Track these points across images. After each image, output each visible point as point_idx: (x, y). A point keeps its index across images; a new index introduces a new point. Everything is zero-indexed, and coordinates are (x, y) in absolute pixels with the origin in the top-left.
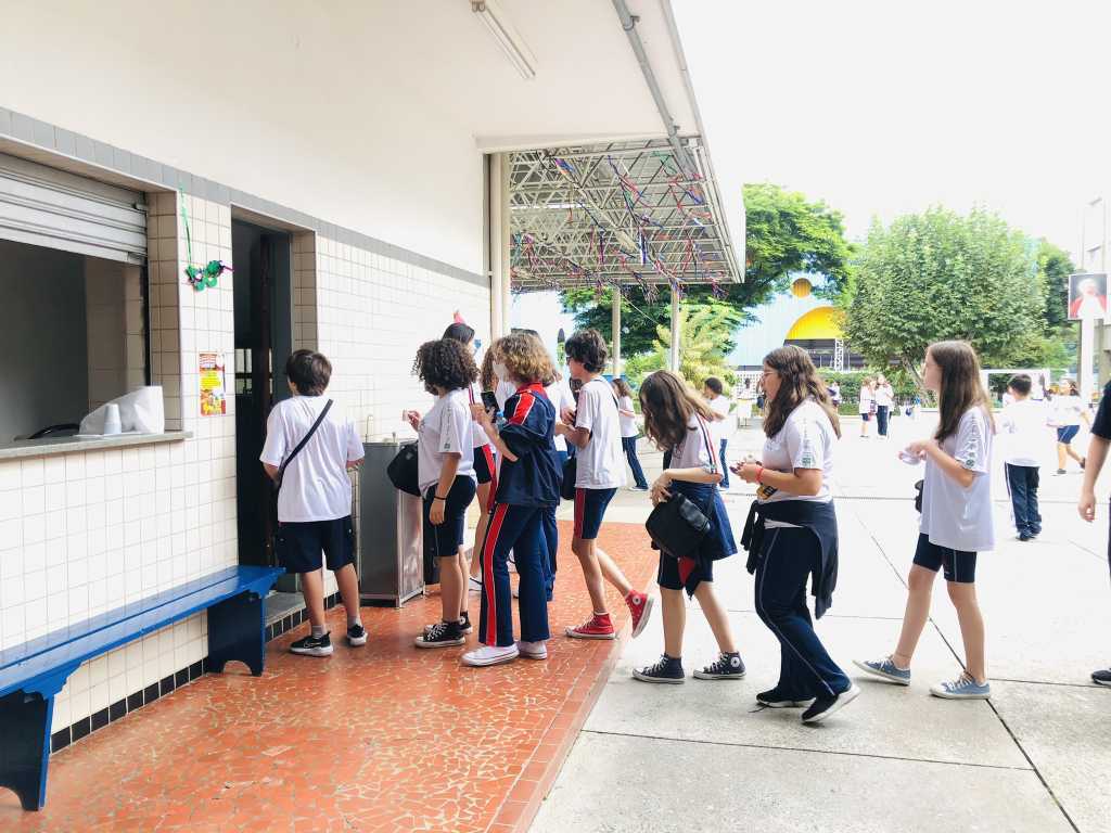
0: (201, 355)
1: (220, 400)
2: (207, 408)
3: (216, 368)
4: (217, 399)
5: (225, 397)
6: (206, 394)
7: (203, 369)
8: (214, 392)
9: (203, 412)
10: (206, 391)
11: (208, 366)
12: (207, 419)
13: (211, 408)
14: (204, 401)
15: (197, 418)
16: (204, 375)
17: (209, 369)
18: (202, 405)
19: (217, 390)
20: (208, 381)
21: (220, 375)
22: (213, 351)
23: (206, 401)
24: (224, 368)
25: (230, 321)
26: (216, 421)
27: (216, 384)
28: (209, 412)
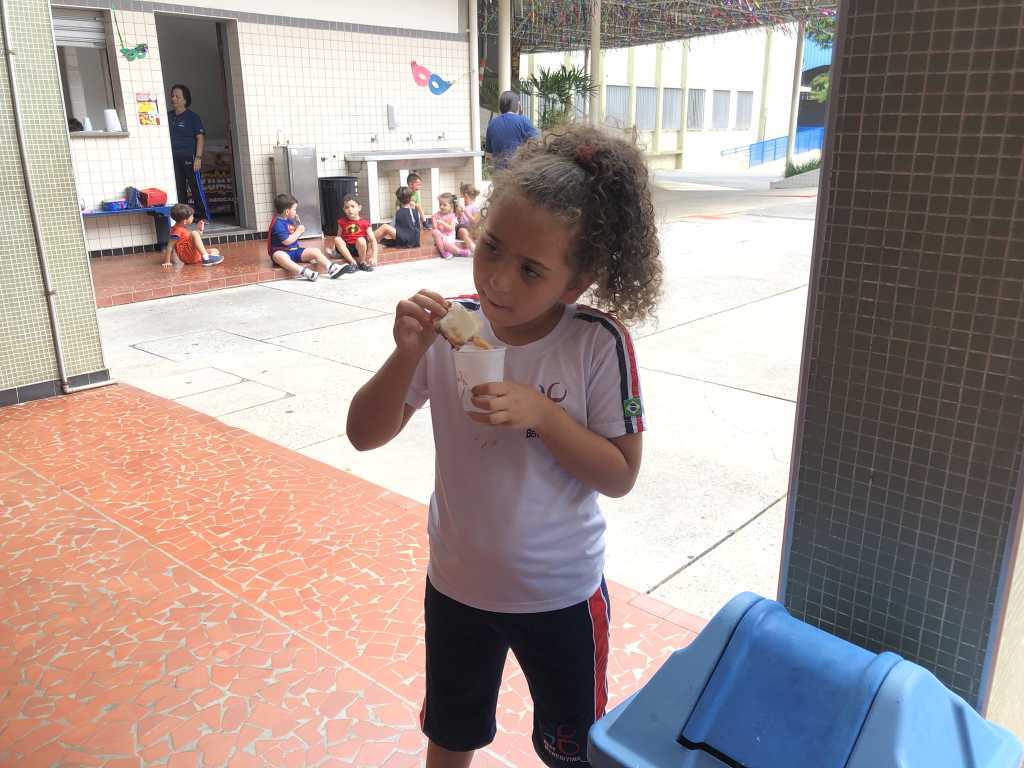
0: (137, 95)
1: (155, 117)
2: (143, 121)
3: (150, 101)
4: (152, 117)
5: (159, 116)
7: (140, 101)
8: (150, 114)
9: (141, 123)
10: (143, 113)
11: (143, 100)
12: (144, 127)
13: (148, 122)
15: (138, 126)
16: (141, 105)
18: (141, 120)
19: (152, 112)
20: (145, 107)
21: (153, 104)
22: (146, 92)
23: (143, 118)
24: (156, 101)
25: (159, 76)
26: (153, 129)
27: (151, 109)
28: (147, 124)
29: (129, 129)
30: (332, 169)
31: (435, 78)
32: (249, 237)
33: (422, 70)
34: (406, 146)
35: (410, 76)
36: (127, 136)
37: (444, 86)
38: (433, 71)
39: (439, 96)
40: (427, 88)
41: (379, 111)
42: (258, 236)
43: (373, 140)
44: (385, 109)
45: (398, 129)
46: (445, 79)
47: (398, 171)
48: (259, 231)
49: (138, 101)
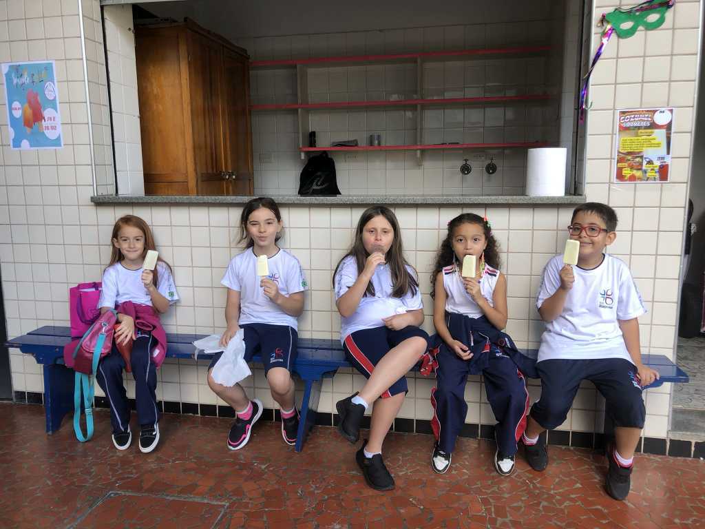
0: (623, 113)
1: (657, 164)
2: (627, 172)
3: (653, 126)
4: (650, 162)
5: (668, 161)
6: (629, 157)
7: (627, 128)
8: (645, 155)
9: (620, 176)
10: (629, 153)
11: (636, 124)
12: (630, 185)
13: (638, 174)
14: (625, 164)
15: (610, 183)
16: (627, 137)
17: (639, 128)
18: (620, 170)
19: (654, 154)
21: (660, 135)
23: (629, 165)
24: (669, 127)
26: (648, 192)
27: (651, 145)
28: (633, 178)
29: (588, 190)
49: (623, 129)
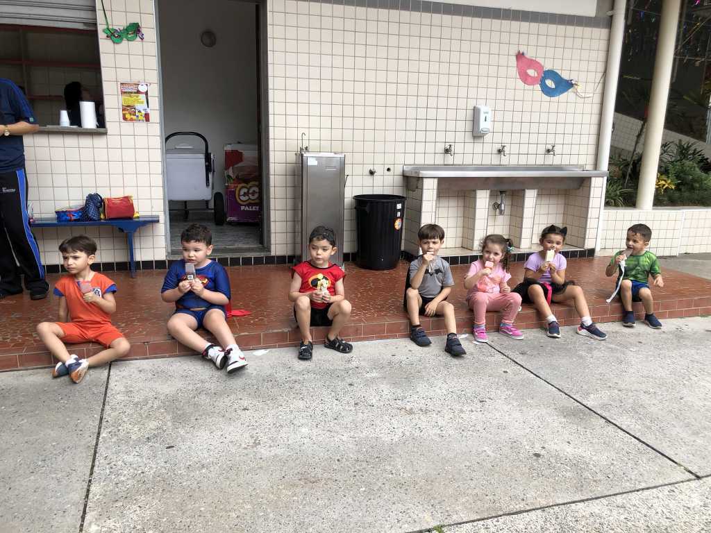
0: (122, 84)
1: (143, 112)
2: (128, 116)
3: (138, 92)
4: (139, 112)
5: (149, 111)
6: (128, 108)
7: (125, 93)
8: (137, 108)
9: (125, 118)
10: (128, 106)
11: (129, 90)
12: (131, 124)
13: (134, 117)
14: (126, 112)
15: (120, 122)
16: (126, 97)
17: (131, 93)
18: (124, 115)
19: (141, 107)
20: (130, 100)
21: (142, 97)
22: (135, 80)
23: (129, 112)
24: (147, 93)
25: (153, 63)
26: (141, 127)
27: (138, 102)
28: (132, 120)
29: (108, 125)
30: (385, 185)
31: (552, 74)
32: (258, 261)
33: (533, 63)
34: (495, 161)
35: (514, 71)
36: (105, 134)
37: (565, 85)
38: (548, 67)
39: (555, 99)
40: (538, 87)
41: (462, 114)
42: (270, 260)
43: (447, 151)
44: (470, 113)
45: (488, 138)
46: (565, 76)
47: (475, 191)
48: (273, 254)
49: (123, 93)
